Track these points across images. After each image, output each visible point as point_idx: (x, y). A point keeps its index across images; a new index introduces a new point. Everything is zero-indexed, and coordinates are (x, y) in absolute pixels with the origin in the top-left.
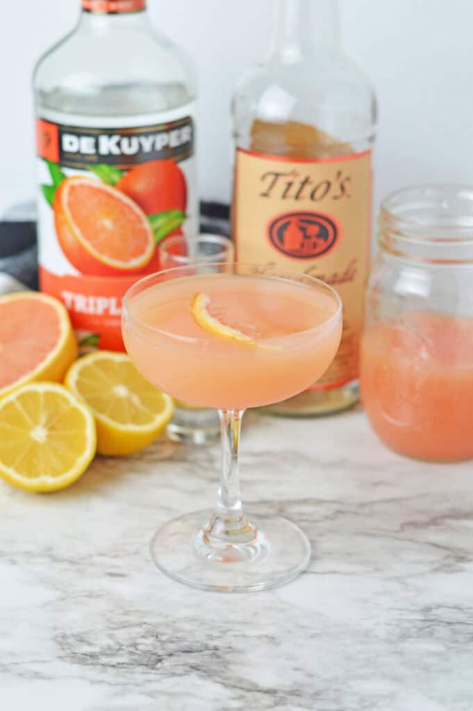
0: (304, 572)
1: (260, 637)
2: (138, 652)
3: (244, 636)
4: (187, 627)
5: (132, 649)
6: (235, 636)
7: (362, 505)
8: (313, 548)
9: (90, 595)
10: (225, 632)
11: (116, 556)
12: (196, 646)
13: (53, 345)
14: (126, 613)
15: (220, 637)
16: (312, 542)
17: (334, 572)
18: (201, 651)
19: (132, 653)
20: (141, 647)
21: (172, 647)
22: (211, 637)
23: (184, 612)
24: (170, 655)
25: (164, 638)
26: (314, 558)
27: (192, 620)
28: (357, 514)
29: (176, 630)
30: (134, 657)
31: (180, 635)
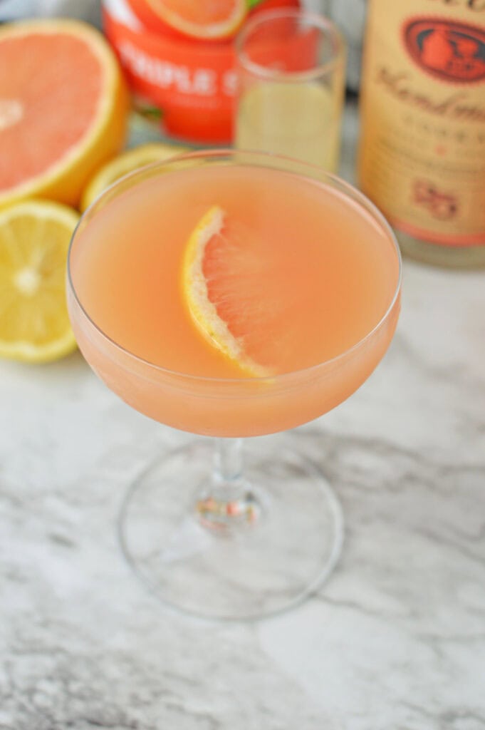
0: (313, 595)
1: (200, 717)
2: (31, 708)
3: (180, 710)
4: (113, 670)
5: (24, 700)
6: (169, 707)
7: (447, 470)
8: (346, 545)
9: (14, 576)
10: (156, 695)
11: (75, 503)
12: (111, 715)
13: (78, 135)
14: (46, 624)
15: (148, 703)
16: (348, 532)
17: (352, 605)
18: (111, 725)
19: (22, 708)
20: (39, 699)
21: (79, 706)
22: (136, 701)
23: (120, 641)
24: (70, 724)
25: (74, 687)
26: (338, 569)
27: (126, 658)
28: (431, 486)
29: (98, 675)
30: (23, 717)
31: (97, 685)
